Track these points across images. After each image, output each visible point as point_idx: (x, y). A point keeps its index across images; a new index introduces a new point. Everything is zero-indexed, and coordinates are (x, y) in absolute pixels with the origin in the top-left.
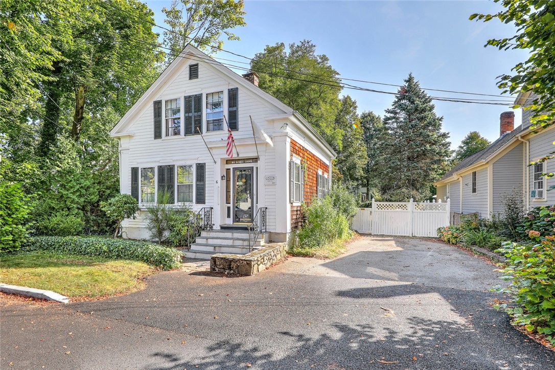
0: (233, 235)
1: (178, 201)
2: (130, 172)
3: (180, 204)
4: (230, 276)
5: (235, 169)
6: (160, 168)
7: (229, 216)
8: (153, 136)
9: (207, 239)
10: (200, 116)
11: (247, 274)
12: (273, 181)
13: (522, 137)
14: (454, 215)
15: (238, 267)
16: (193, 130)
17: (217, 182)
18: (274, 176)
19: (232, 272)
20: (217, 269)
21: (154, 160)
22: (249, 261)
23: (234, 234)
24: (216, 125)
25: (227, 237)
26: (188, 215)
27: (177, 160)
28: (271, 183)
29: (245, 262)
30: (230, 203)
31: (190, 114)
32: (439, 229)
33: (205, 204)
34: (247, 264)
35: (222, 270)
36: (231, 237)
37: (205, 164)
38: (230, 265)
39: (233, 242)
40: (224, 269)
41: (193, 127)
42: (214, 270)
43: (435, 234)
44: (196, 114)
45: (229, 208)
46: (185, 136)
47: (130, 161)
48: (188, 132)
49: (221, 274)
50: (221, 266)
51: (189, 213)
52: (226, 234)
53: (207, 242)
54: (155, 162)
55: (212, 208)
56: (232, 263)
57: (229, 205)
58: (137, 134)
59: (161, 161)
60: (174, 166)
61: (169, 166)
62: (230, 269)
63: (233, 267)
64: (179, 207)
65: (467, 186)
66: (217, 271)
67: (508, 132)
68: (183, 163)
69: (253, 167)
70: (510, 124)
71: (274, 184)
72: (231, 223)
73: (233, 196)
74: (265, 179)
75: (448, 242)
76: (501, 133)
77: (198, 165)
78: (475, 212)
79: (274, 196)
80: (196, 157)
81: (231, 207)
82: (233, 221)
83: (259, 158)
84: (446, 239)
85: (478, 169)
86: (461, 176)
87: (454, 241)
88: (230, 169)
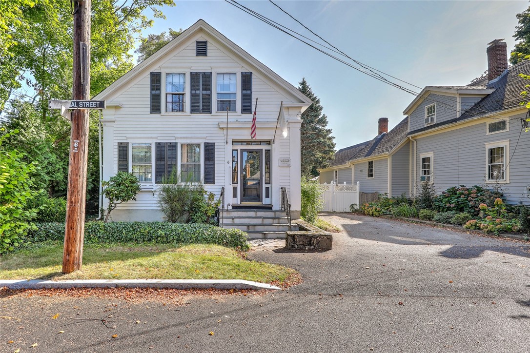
0: (256, 214)
1: (182, 181)
2: (117, 147)
4: (310, 251)
5: (242, 151)
6: (159, 145)
7: (235, 196)
8: (149, 110)
9: (233, 219)
10: (210, 95)
11: (328, 248)
12: (288, 163)
13: (412, 137)
14: (362, 195)
15: (318, 242)
16: (201, 107)
17: (228, 162)
18: (288, 159)
19: (312, 247)
20: (296, 246)
21: (150, 135)
22: (329, 236)
23: (258, 213)
24: (226, 105)
25: (250, 216)
27: (181, 138)
28: (285, 165)
29: (326, 237)
30: (237, 184)
31: (198, 92)
32: (352, 205)
33: (215, 184)
34: (328, 238)
35: (302, 246)
36: (254, 215)
37: (214, 143)
38: (311, 241)
39: (263, 221)
40: (303, 245)
41: (202, 105)
42: (293, 246)
43: (348, 210)
44: (204, 92)
45: (235, 189)
46: (191, 113)
47: (115, 135)
48: (194, 109)
49: (301, 250)
50: (301, 243)
52: (248, 213)
54: (152, 138)
55: (224, 188)
56: (313, 239)
57: (235, 185)
58: (125, 106)
59: (159, 138)
60: (176, 143)
61: (171, 143)
62: (310, 244)
63: (313, 243)
64: (183, 187)
65: (361, 172)
66: (296, 248)
67: (385, 133)
68: (189, 141)
69: (262, 149)
70: (386, 127)
71: (289, 166)
72: (239, 203)
73: (241, 176)
74: (280, 161)
75: (373, 215)
76: (380, 133)
77: (206, 144)
78: (374, 192)
79: (288, 178)
80: (205, 135)
81: (239, 186)
82: (241, 201)
83: (274, 142)
84: (371, 213)
85: (376, 159)
86: (354, 164)
87: (377, 214)
88: (237, 150)
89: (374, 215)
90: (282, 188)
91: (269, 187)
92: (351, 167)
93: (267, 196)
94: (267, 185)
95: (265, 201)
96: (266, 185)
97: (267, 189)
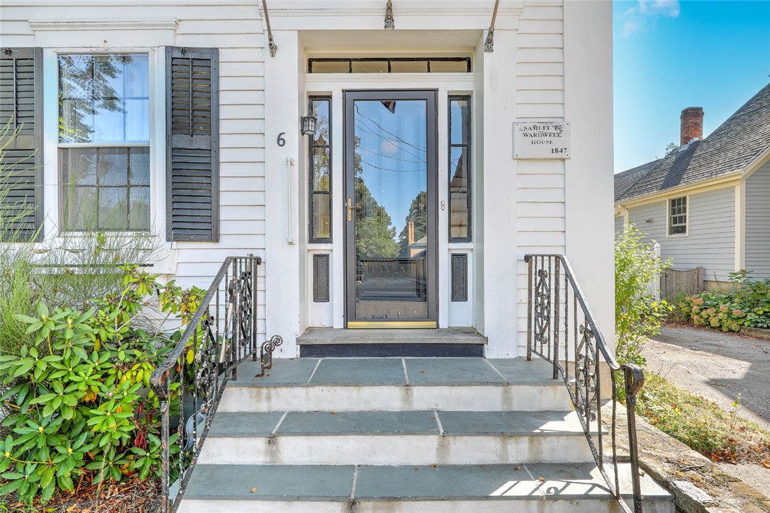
0: (407, 398)
1: (64, 228)
3: (77, 240)
5: (352, 96)
7: (321, 294)
9: (273, 437)
12: (558, 143)
14: (666, 274)
17: (281, 141)
18: (558, 122)
25: (377, 406)
26: (133, 298)
28: (544, 150)
30: (329, 241)
33: (217, 241)
36: (396, 406)
37: (216, 52)
39: (442, 449)
45: (321, 262)
51: (140, 290)
53: (273, 454)
55: (258, 261)
57: (322, 248)
60: (40, 51)
61: (11, 52)
64: (70, 259)
65: (648, 224)
67: (696, 139)
68: (94, 41)
69: (436, 91)
70: (697, 127)
71: (559, 155)
72: (338, 323)
73: (345, 208)
74: (519, 134)
75: (720, 328)
76: (685, 140)
77: (177, 54)
78: (694, 267)
79: (558, 210)
80: (171, 15)
81: (336, 251)
82: (349, 315)
83: (490, 41)
84: (714, 322)
85: (692, 193)
86: (628, 207)
87: (734, 326)
88: (328, 98)
89: (724, 329)
90: (528, 258)
91: (464, 256)
92: (622, 214)
93: (459, 293)
94: (459, 247)
95: (453, 315)
96: (453, 246)
97: (459, 262)
